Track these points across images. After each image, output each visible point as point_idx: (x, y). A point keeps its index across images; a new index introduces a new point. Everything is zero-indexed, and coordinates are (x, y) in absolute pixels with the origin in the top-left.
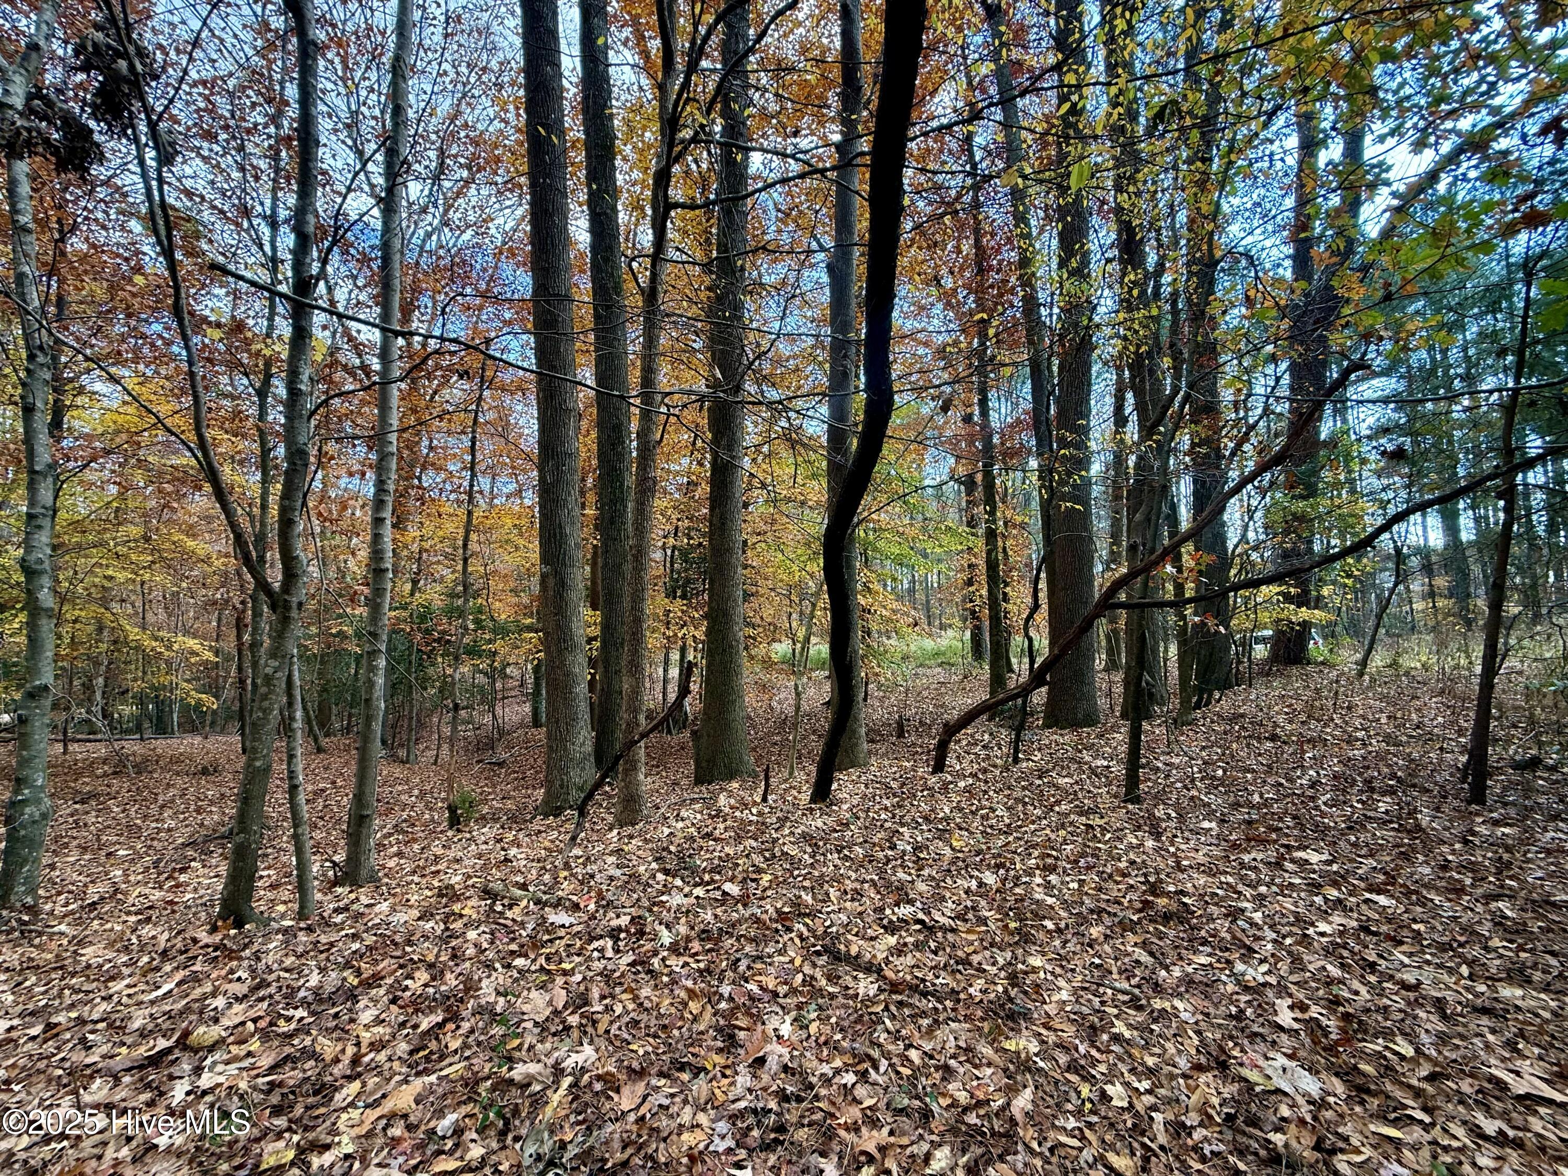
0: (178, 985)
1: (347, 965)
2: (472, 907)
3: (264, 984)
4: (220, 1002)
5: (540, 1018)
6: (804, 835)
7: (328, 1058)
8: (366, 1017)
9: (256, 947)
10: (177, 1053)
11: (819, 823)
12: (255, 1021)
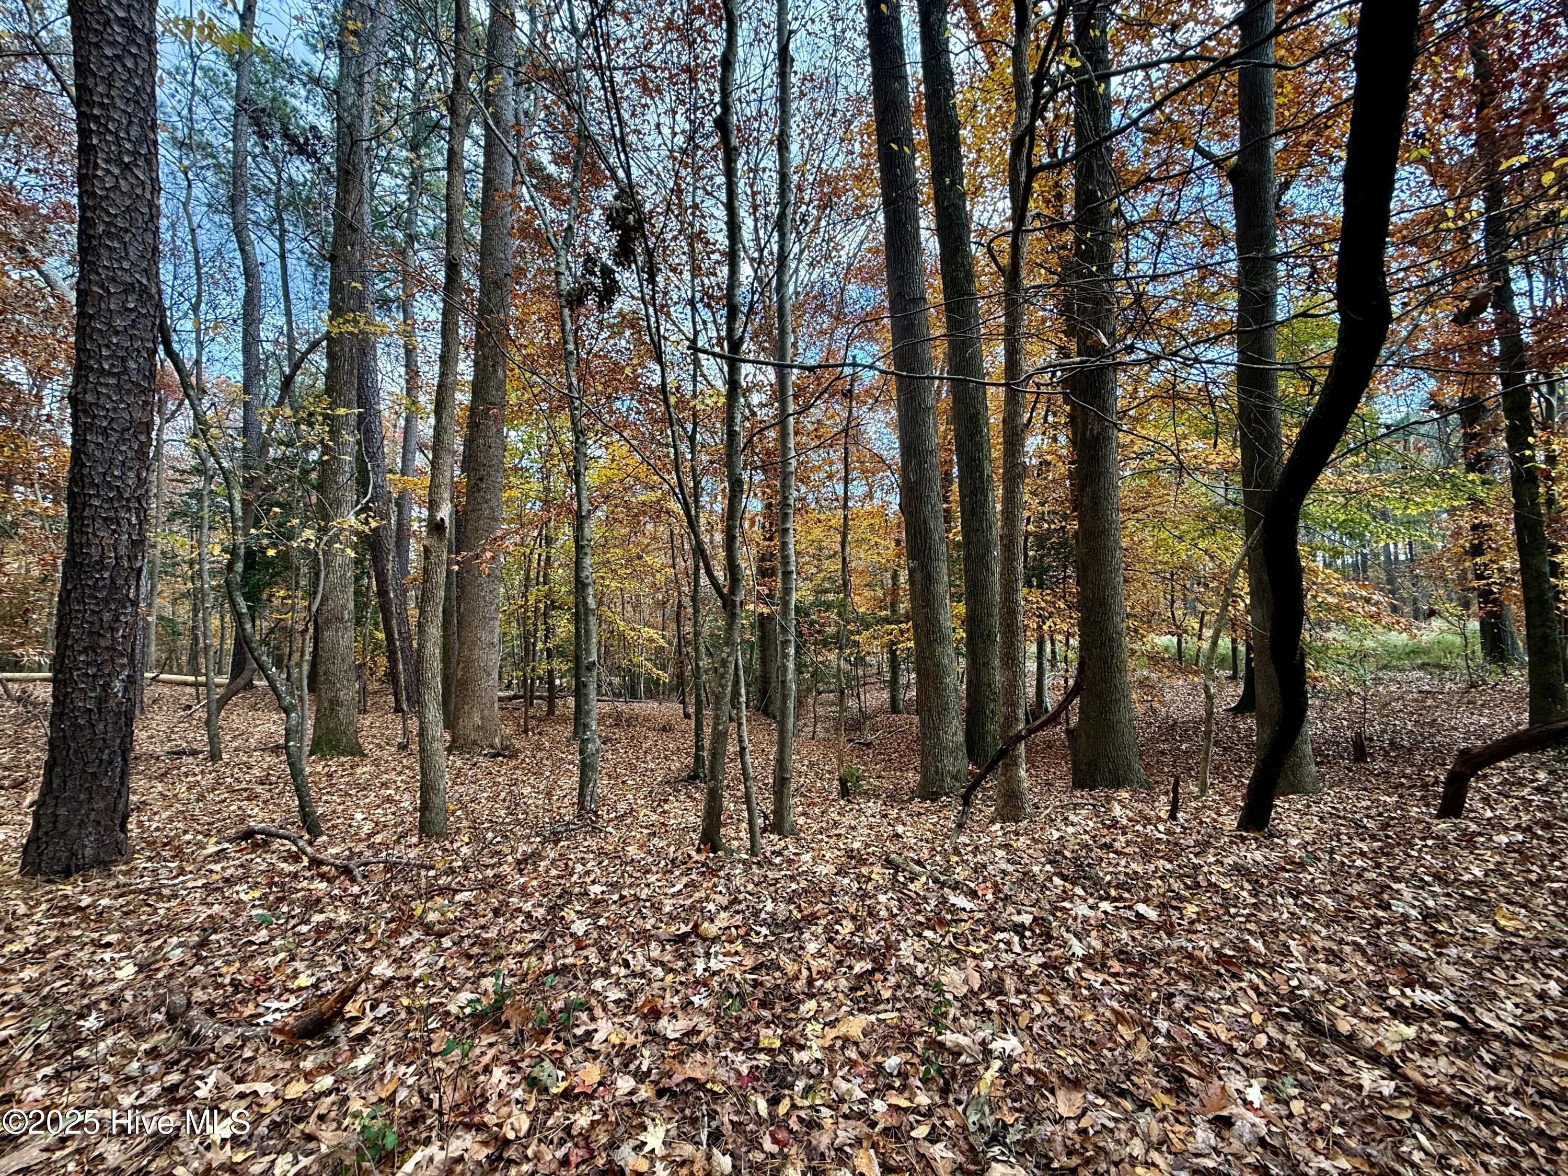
0: (686, 886)
1: (790, 901)
2: (879, 873)
3: (736, 901)
4: (711, 907)
5: (960, 994)
6: (1236, 867)
7: (791, 974)
8: (812, 947)
9: (727, 870)
10: (693, 939)
11: (1258, 856)
12: (737, 927)
